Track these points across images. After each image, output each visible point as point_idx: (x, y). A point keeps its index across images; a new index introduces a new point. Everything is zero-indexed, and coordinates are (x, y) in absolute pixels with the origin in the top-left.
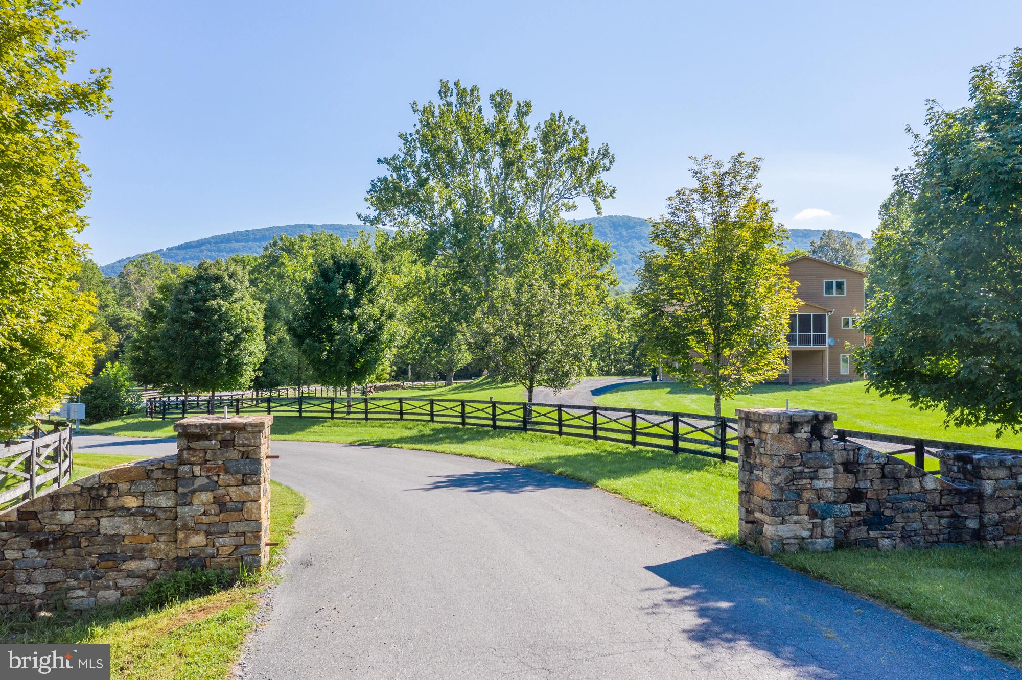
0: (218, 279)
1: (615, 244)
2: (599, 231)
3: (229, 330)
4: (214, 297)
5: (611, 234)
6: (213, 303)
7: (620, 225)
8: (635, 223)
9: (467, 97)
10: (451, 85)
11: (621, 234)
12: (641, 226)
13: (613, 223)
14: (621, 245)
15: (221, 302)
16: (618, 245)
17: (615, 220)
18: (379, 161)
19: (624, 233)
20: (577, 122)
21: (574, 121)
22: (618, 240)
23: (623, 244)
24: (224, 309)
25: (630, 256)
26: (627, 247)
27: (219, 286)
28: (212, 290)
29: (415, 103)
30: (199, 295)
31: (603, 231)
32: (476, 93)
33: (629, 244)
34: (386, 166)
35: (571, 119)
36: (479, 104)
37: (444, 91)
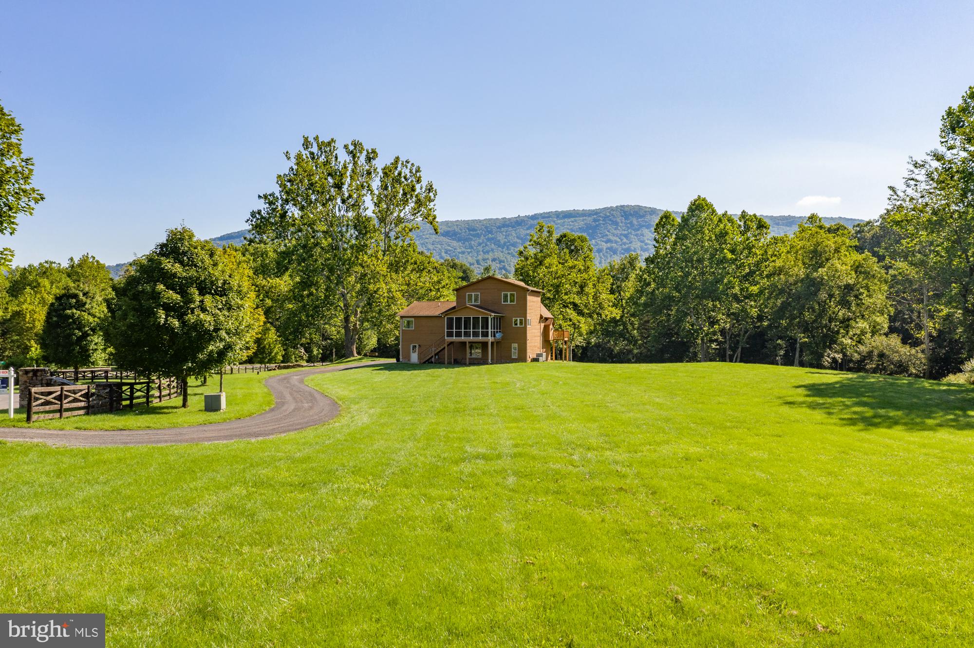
0: (75, 296)
1: (626, 232)
2: (610, 220)
3: (79, 329)
4: (71, 308)
5: (622, 222)
6: (69, 312)
7: (631, 214)
8: (645, 212)
9: (327, 146)
10: (311, 139)
11: (631, 223)
12: (651, 215)
13: (625, 212)
14: (631, 233)
15: (75, 311)
16: (628, 234)
17: (626, 209)
18: (259, 197)
19: (635, 222)
20: (412, 164)
21: (410, 163)
22: (628, 228)
23: (633, 232)
24: (76, 316)
25: (639, 244)
26: (637, 235)
27: (74, 300)
28: (70, 304)
29: (287, 152)
30: (61, 307)
31: (614, 220)
32: (333, 144)
33: (639, 232)
34: (263, 200)
35: (407, 162)
36: (335, 152)
37: (306, 144)
